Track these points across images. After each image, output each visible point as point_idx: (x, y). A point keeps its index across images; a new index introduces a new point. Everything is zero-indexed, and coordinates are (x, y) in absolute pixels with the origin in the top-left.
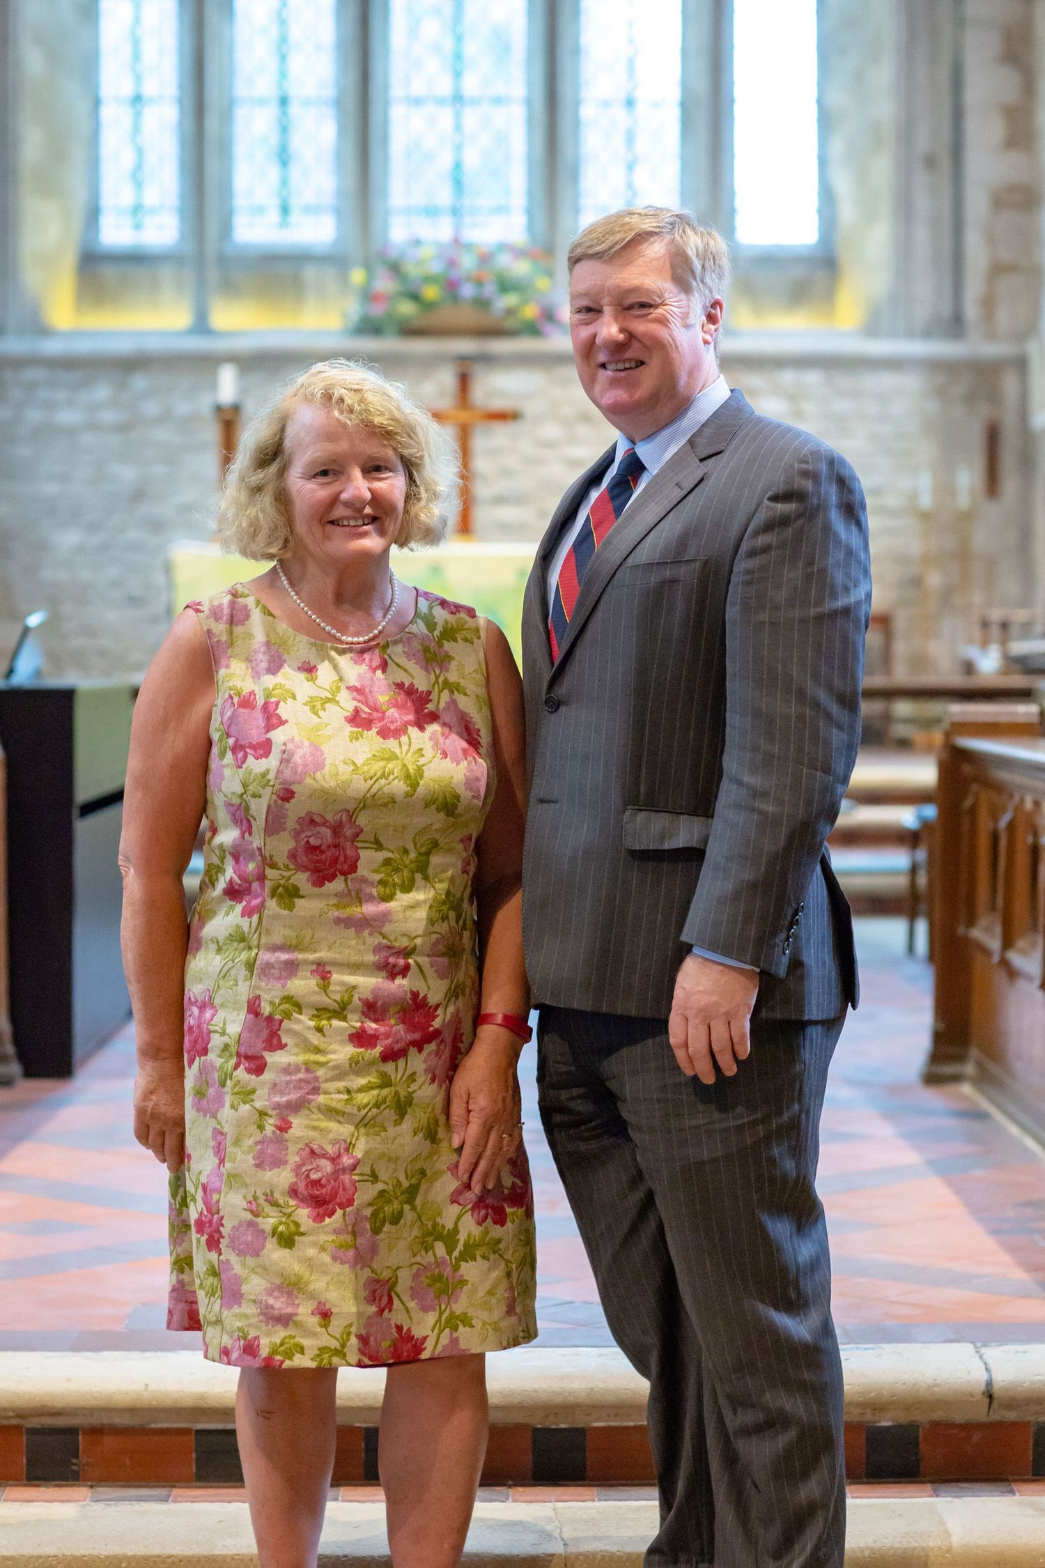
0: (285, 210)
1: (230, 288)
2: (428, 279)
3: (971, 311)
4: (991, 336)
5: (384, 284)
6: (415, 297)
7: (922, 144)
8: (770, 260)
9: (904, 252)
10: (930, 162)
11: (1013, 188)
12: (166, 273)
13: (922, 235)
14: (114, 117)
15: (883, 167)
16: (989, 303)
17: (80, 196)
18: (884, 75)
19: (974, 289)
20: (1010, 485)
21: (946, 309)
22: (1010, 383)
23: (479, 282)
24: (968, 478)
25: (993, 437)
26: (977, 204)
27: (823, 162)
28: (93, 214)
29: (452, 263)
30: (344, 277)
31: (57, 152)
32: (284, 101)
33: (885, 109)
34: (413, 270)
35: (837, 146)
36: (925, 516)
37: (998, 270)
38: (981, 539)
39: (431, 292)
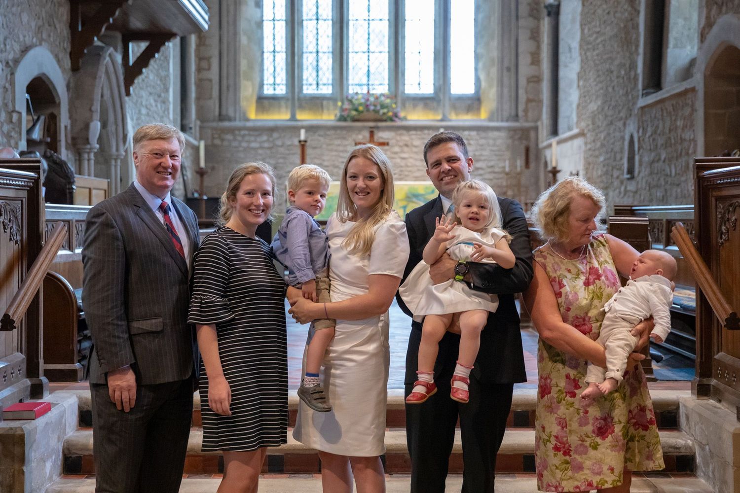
0: (318, 84)
1: (302, 107)
2: (361, 104)
3: (521, 113)
4: (527, 121)
5: (347, 106)
6: (356, 110)
7: (506, 64)
8: (461, 98)
9: (500, 96)
10: (509, 69)
11: (533, 77)
12: (283, 103)
13: (506, 90)
14: (268, 57)
15: (494, 71)
16: (526, 111)
17: (258, 80)
18: (495, 44)
19: (521, 107)
20: (532, 165)
21: (513, 113)
22: (532, 134)
23: (375, 106)
24: (520, 163)
25: (527, 150)
26: (523, 81)
27: (476, 70)
28: (262, 85)
29: (368, 100)
30: (335, 105)
31: (251, 67)
32: (317, 52)
33: (495, 54)
34: (356, 102)
35: (480, 65)
36: (507, 174)
37: (529, 101)
38: (524, 181)
39: (361, 108)
